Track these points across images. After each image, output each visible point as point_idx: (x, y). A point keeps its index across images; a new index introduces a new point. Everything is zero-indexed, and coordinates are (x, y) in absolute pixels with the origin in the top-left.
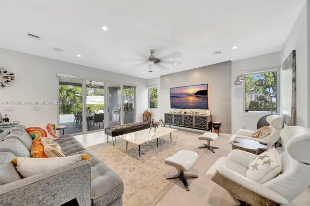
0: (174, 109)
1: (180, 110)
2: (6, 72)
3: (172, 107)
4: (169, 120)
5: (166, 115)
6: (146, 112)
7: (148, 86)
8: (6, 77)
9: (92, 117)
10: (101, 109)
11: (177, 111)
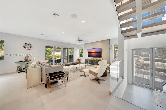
0: (89, 57)
1: (91, 58)
2: (30, 45)
3: (88, 57)
4: (87, 62)
5: (86, 60)
6: (78, 59)
7: (79, 48)
8: (30, 46)
9: (56, 61)
10: (58, 58)
11: (90, 58)
